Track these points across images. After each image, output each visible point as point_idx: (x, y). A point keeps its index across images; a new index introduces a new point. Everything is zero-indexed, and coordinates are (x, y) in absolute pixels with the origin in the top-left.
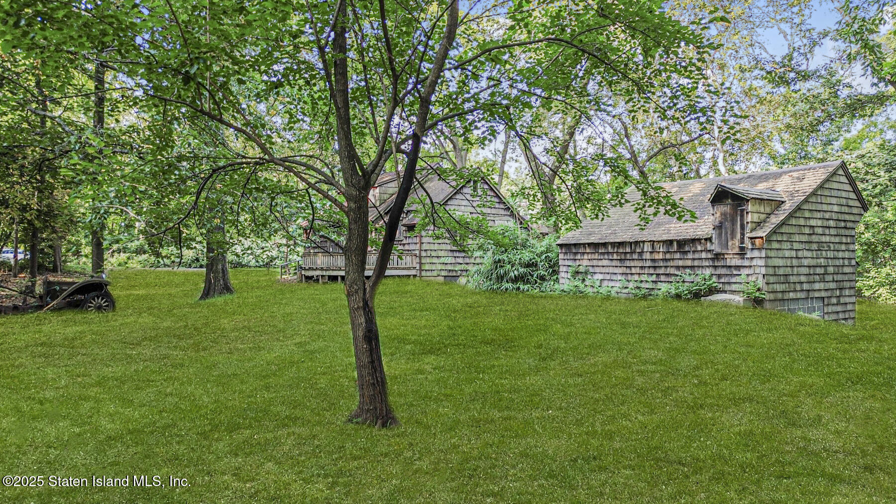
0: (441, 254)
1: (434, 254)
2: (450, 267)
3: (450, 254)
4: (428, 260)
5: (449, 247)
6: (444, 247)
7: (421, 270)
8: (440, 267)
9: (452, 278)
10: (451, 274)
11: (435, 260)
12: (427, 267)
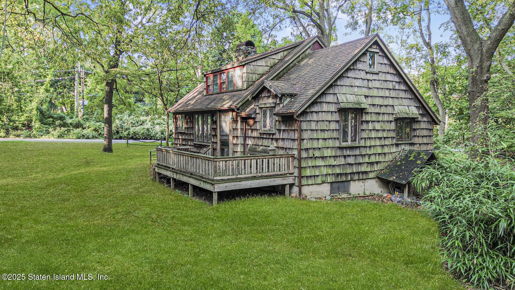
0: (327, 153)
1: (317, 154)
2: (338, 171)
3: (339, 153)
4: (310, 163)
5: (337, 144)
6: (330, 143)
7: (300, 177)
8: (325, 171)
9: (341, 185)
10: (339, 179)
11: (320, 163)
12: (308, 172)
